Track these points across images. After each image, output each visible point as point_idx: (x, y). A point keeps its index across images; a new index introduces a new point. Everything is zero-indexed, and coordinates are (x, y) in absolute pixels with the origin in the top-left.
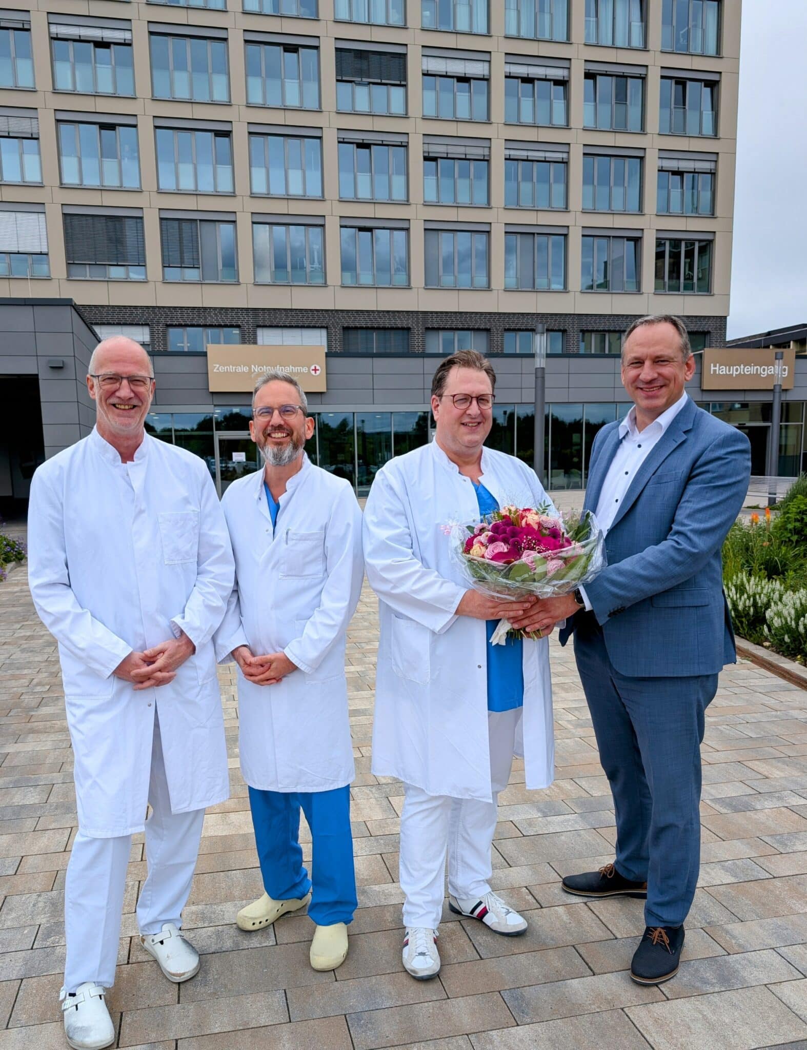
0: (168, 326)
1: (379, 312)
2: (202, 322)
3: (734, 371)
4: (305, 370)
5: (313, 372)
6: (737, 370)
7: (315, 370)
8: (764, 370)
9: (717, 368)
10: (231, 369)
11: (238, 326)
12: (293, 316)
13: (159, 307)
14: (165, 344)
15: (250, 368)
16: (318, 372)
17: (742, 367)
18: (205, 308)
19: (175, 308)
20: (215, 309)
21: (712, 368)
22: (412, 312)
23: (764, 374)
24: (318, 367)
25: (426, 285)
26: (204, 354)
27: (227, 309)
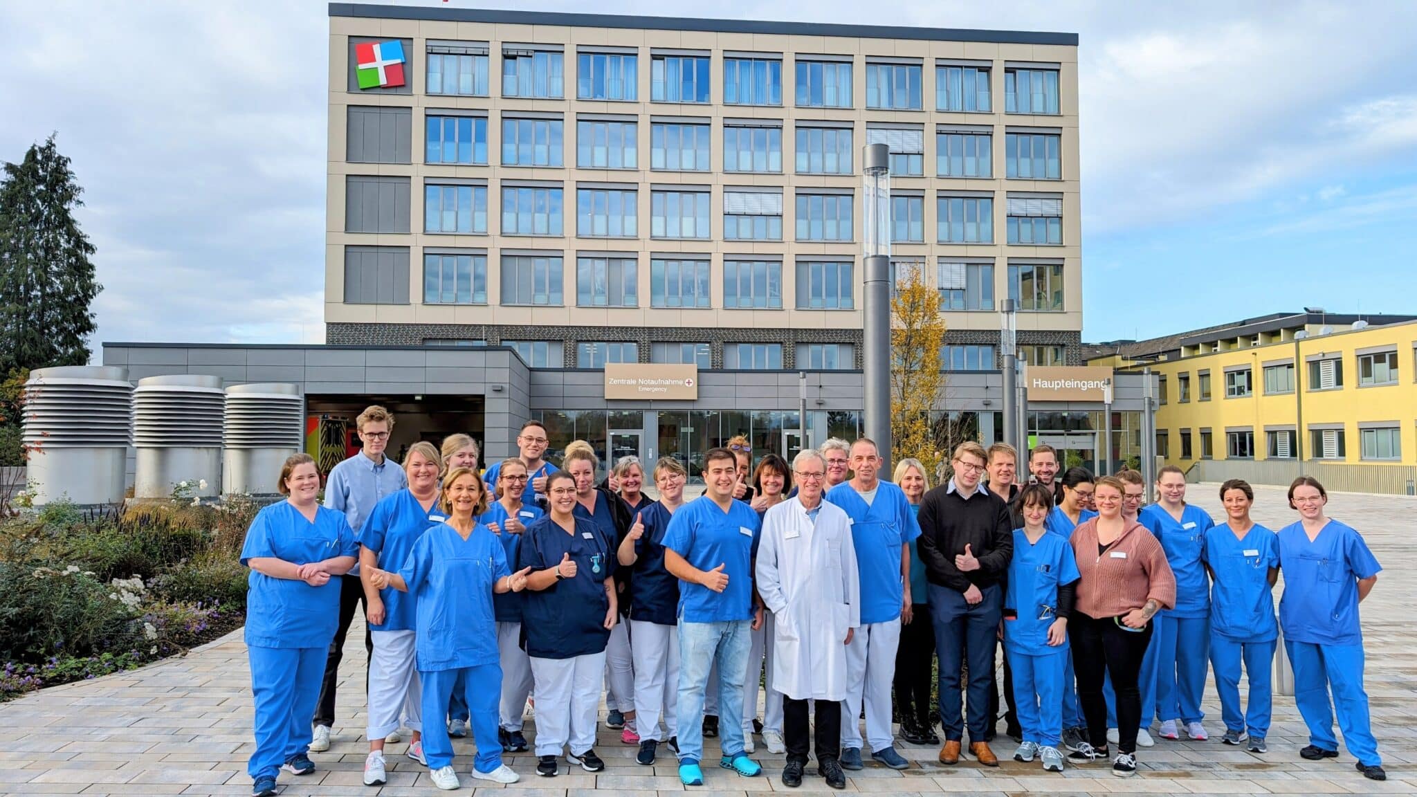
0: (578, 341)
1: (755, 329)
2: (606, 338)
3: (1055, 385)
4: (681, 383)
5: (687, 385)
6: (1058, 384)
7: (689, 383)
8: (1084, 384)
9: (1040, 383)
10: (623, 381)
11: (636, 341)
12: (681, 333)
13: (572, 327)
14: (575, 362)
15: (638, 381)
16: (691, 385)
17: (1063, 382)
18: (609, 328)
19: (585, 327)
20: (617, 328)
21: (1035, 383)
22: (784, 329)
23: (1084, 388)
24: (691, 381)
25: (797, 306)
26: (603, 371)
27: (627, 328)
